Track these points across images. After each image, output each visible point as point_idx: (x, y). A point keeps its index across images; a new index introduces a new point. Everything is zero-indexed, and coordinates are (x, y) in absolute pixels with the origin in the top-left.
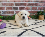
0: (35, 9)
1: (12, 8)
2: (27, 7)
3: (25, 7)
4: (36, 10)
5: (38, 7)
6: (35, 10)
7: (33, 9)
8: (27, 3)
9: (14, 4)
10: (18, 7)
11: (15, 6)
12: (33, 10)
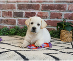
0: (58, 18)
1: (12, 13)
2: (41, 13)
3: (37, 12)
4: (59, 20)
5: (65, 13)
6: (57, 20)
7: (53, 18)
8: (40, 4)
9: (16, 6)
10: (24, 11)
11: (17, 11)
12: (52, 20)
